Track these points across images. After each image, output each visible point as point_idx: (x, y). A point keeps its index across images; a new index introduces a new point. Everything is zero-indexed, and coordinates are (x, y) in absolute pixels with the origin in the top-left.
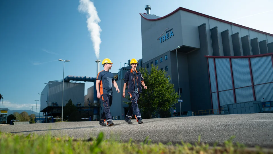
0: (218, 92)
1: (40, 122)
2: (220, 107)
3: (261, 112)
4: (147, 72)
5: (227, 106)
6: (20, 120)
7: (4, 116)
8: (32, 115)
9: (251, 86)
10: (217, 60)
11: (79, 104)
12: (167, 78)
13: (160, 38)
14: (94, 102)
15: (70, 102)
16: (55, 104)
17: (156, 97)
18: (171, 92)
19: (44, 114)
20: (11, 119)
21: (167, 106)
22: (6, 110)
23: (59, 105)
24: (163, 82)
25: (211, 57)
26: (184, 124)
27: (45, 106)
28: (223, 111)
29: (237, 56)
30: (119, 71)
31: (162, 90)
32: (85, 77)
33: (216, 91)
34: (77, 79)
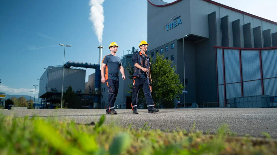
0: (225, 84)
1: (38, 108)
2: (226, 100)
3: (268, 107)
4: (152, 60)
5: (233, 99)
6: (18, 105)
7: (2, 101)
8: (30, 100)
9: (260, 80)
10: (226, 51)
11: (79, 91)
12: (173, 67)
13: (167, 25)
14: (95, 89)
15: (70, 89)
16: (55, 90)
17: (159, 87)
18: (176, 82)
19: (43, 100)
20: (9, 104)
21: (171, 96)
22: (3, 95)
23: (59, 91)
24: (168, 72)
25: (219, 48)
26: (187, 116)
27: (44, 92)
28: (228, 104)
29: (247, 47)
30: (122, 59)
31: (166, 80)
32: (87, 63)
33: (223, 83)
34: (78, 65)
